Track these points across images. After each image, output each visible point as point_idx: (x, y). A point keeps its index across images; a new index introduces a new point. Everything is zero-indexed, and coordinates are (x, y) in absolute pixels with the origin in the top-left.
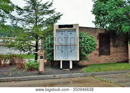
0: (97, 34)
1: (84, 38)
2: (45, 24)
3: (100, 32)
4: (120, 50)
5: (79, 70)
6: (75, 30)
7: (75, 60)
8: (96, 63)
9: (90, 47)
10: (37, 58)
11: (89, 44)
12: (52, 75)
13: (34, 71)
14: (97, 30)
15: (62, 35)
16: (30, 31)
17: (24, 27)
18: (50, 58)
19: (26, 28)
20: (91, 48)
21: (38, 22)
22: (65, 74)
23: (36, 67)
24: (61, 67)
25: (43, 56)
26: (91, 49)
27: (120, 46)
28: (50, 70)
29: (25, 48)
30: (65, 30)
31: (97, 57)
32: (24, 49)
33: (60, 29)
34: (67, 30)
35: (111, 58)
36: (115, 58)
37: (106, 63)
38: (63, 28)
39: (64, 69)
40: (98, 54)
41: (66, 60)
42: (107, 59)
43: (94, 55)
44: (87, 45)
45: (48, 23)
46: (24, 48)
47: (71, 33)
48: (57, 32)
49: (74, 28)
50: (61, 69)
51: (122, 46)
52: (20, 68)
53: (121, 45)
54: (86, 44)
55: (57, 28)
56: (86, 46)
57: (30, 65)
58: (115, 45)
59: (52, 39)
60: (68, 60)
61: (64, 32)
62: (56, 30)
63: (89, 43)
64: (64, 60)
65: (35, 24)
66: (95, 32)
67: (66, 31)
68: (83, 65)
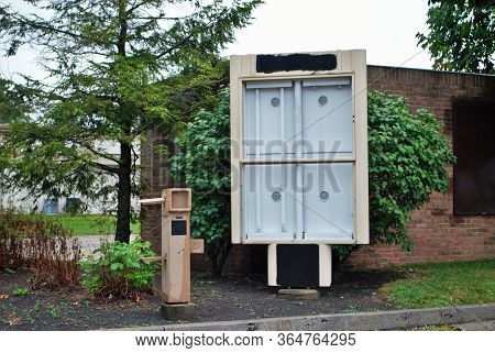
0: (445, 104)
1: (391, 124)
2: (170, 51)
3: (460, 93)
5: (369, 295)
6: (346, 83)
7: (348, 240)
8: (441, 259)
9: (419, 174)
10: (129, 233)
11: (416, 159)
12: (235, 319)
13: (134, 299)
14: (443, 83)
15: (276, 109)
16: (95, 88)
17: (69, 64)
18: (210, 233)
19: (76, 71)
20: (424, 176)
21: (132, 38)
23: (141, 278)
24: (272, 281)
25: (186, 218)
26: (425, 182)
28: (215, 293)
29: (59, 181)
31: (444, 223)
32: (53, 184)
33: (263, 74)
34: (302, 81)
38: (281, 70)
39: (289, 291)
40: (451, 212)
41: (299, 240)
43: (429, 212)
44: (406, 160)
45: (183, 43)
46: (51, 178)
47: (323, 101)
48: (247, 90)
49: (341, 69)
50: (274, 290)
52: (52, 287)
54: (401, 154)
55: (250, 71)
56: (401, 169)
57: (114, 267)
59: (224, 130)
60: (308, 240)
61: (289, 94)
62: (245, 83)
63: (416, 152)
64: (287, 239)
65: (116, 49)
66: (434, 92)
67: (298, 87)
68: (374, 267)
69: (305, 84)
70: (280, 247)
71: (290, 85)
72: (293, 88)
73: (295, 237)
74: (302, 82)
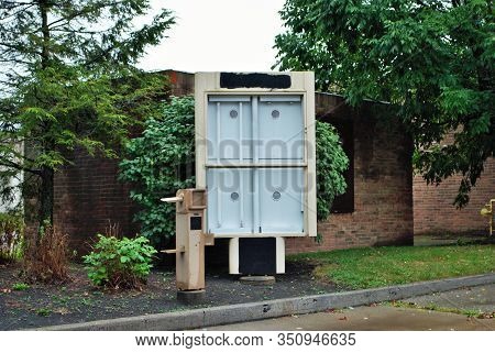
4: (385, 192)
6: (297, 100)
15: (235, 120)
22: (302, 294)
25: (201, 214)
27: (385, 174)
30: (251, 97)
33: (226, 89)
34: (259, 97)
35: (356, 228)
36: (369, 226)
37: (341, 247)
38: (243, 86)
39: (250, 278)
41: (257, 234)
42: (344, 229)
47: (275, 114)
48: (209, 103)
49: (294, 88)
51: (392, 174)
53: (388, 171)
55: (215, 86)
58: (370, 170)
60: (265, 233)
61: (247, 107)
62: (209, 96)
67: (255, 101)
69: (262, 100)
70: (242, 241)
71: (248, 100)
72: (250, 103)
73: (253, 231)
74: (259, 99)
